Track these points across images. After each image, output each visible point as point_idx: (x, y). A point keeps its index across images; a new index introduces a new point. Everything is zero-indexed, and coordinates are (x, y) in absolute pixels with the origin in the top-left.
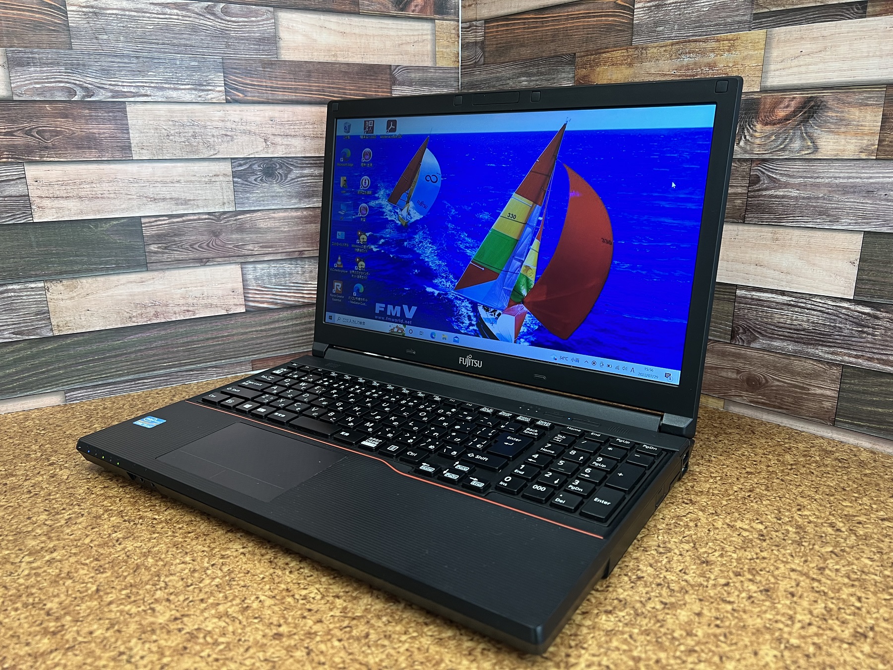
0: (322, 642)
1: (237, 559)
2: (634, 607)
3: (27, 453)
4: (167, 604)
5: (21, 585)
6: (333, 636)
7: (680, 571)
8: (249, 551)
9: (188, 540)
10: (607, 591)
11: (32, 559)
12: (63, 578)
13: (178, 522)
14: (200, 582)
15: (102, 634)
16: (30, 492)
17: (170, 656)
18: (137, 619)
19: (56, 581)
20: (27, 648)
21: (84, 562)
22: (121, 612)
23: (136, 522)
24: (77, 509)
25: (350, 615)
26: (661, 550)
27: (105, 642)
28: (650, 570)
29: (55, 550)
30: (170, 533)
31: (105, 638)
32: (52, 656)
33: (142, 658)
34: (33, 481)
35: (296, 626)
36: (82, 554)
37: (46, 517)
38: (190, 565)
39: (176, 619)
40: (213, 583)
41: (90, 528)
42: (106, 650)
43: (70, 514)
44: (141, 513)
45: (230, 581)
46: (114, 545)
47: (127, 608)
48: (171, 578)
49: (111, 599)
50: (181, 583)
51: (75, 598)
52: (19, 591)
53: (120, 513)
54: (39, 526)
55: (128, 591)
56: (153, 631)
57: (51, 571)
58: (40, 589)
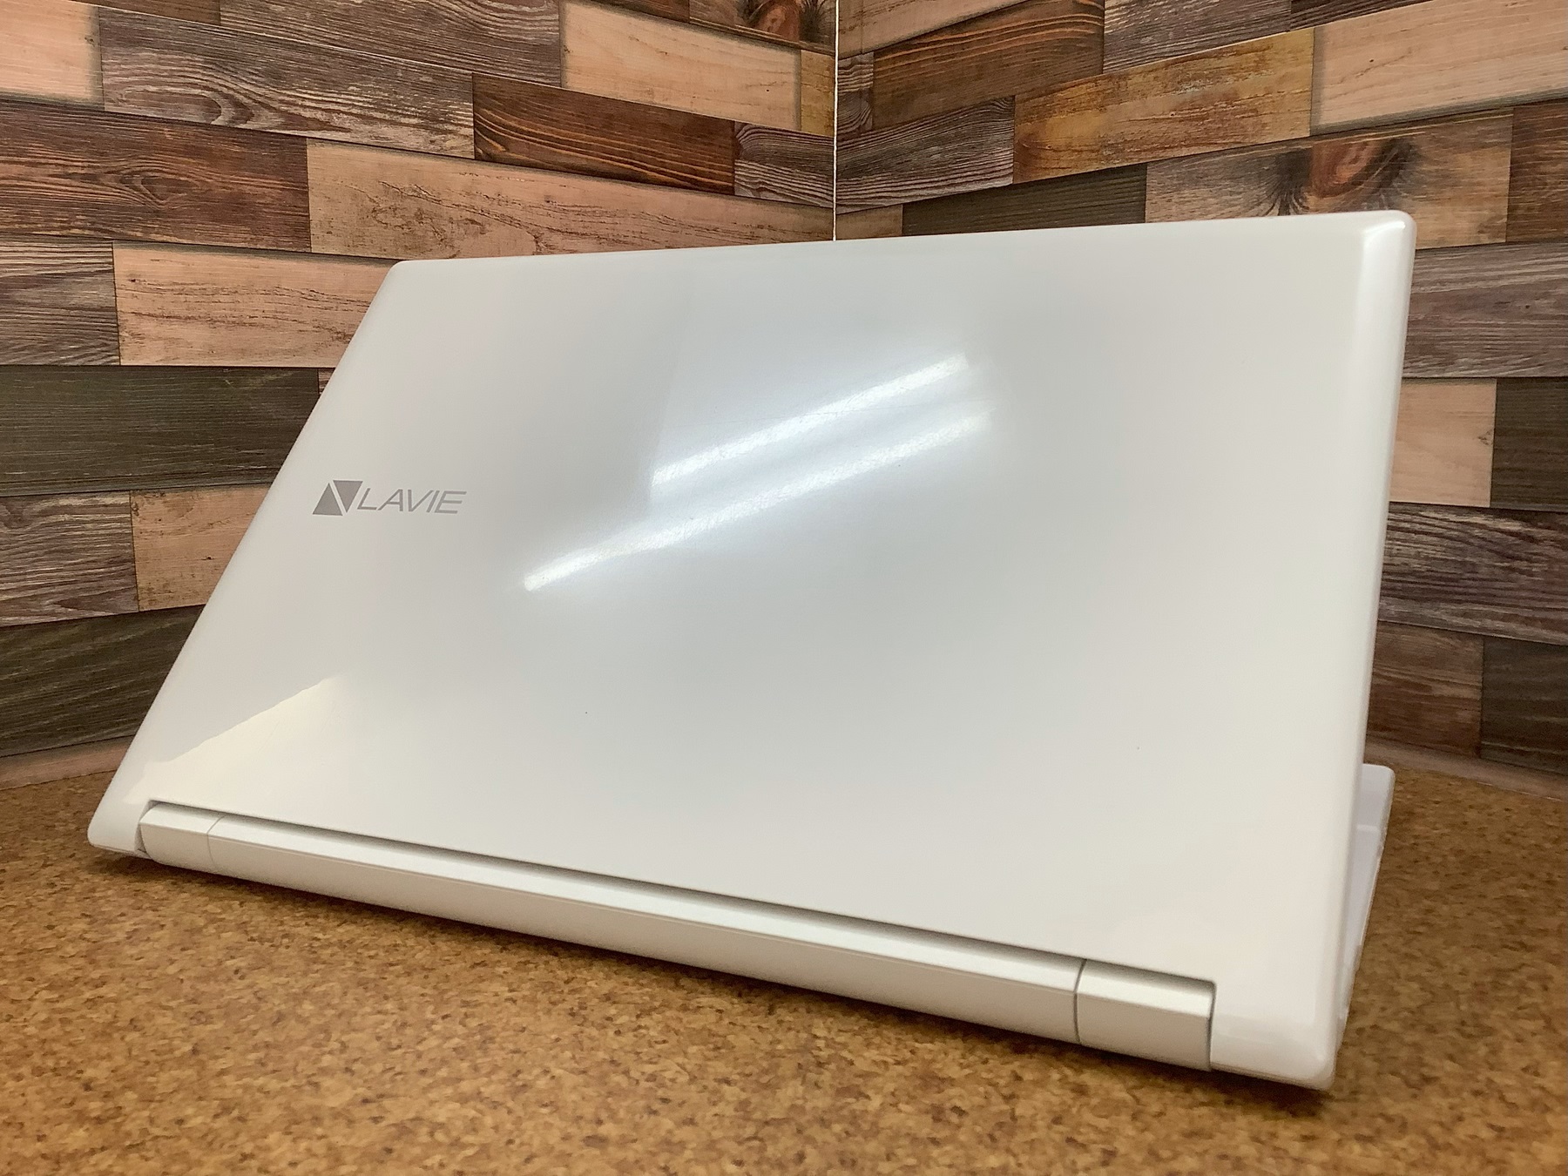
0: (697, 1161)
1: (498, 1009)
2: (1425, 1133)
3: (50, 823)
4: (348, 1076)
5: (30, 1037)
6: (721, 1153)
7: (1525, 1070)
8: (524, 997)
9: (390, 978)
10: (1356, 1100)
11: (56, 996)
12: (119, 1029)
13: (366, 946)
14: (420, 1042)
15: (205, 1124)
16: (52, 885)
17: (355, 1163)
18: (282, 1099)
19: (104, 1033)
20: (39, 1144)
21: (164, 1004)
22: (246, 1088)
23: (276, 942)
24: (150, 915)
25: (757, 1115)
26: (1469, 1030)
27: (210, 1138)
28: (1449, 1066)
29: (104, 983)
30: (350, 964)
31: (210, 1130)
32: (93, 1160)
33: (293, 1164)
34: (60, 869)
35: (636, 1127)
36: (162, 991)
37: (85, 927)
38: (395, 1017)
39: (366, 1101)
40: (445, 1046)
41: (178, 948)
42: (213, 1150)
43: (135, 924)
44: (286, 927)
45: (484, 1042)
46: (230, 979)
47: (261, 1081)
48: (353, 1035)
49: (224, 1067)
50: (376, 1044)
51: (147, 1063)
52: (25, 1047)
53: (242, 926)
54: (71, 941)
55: (261, 1054)
56: (317, 1120)
57: (94, 1016)
58: (71, 1045)
